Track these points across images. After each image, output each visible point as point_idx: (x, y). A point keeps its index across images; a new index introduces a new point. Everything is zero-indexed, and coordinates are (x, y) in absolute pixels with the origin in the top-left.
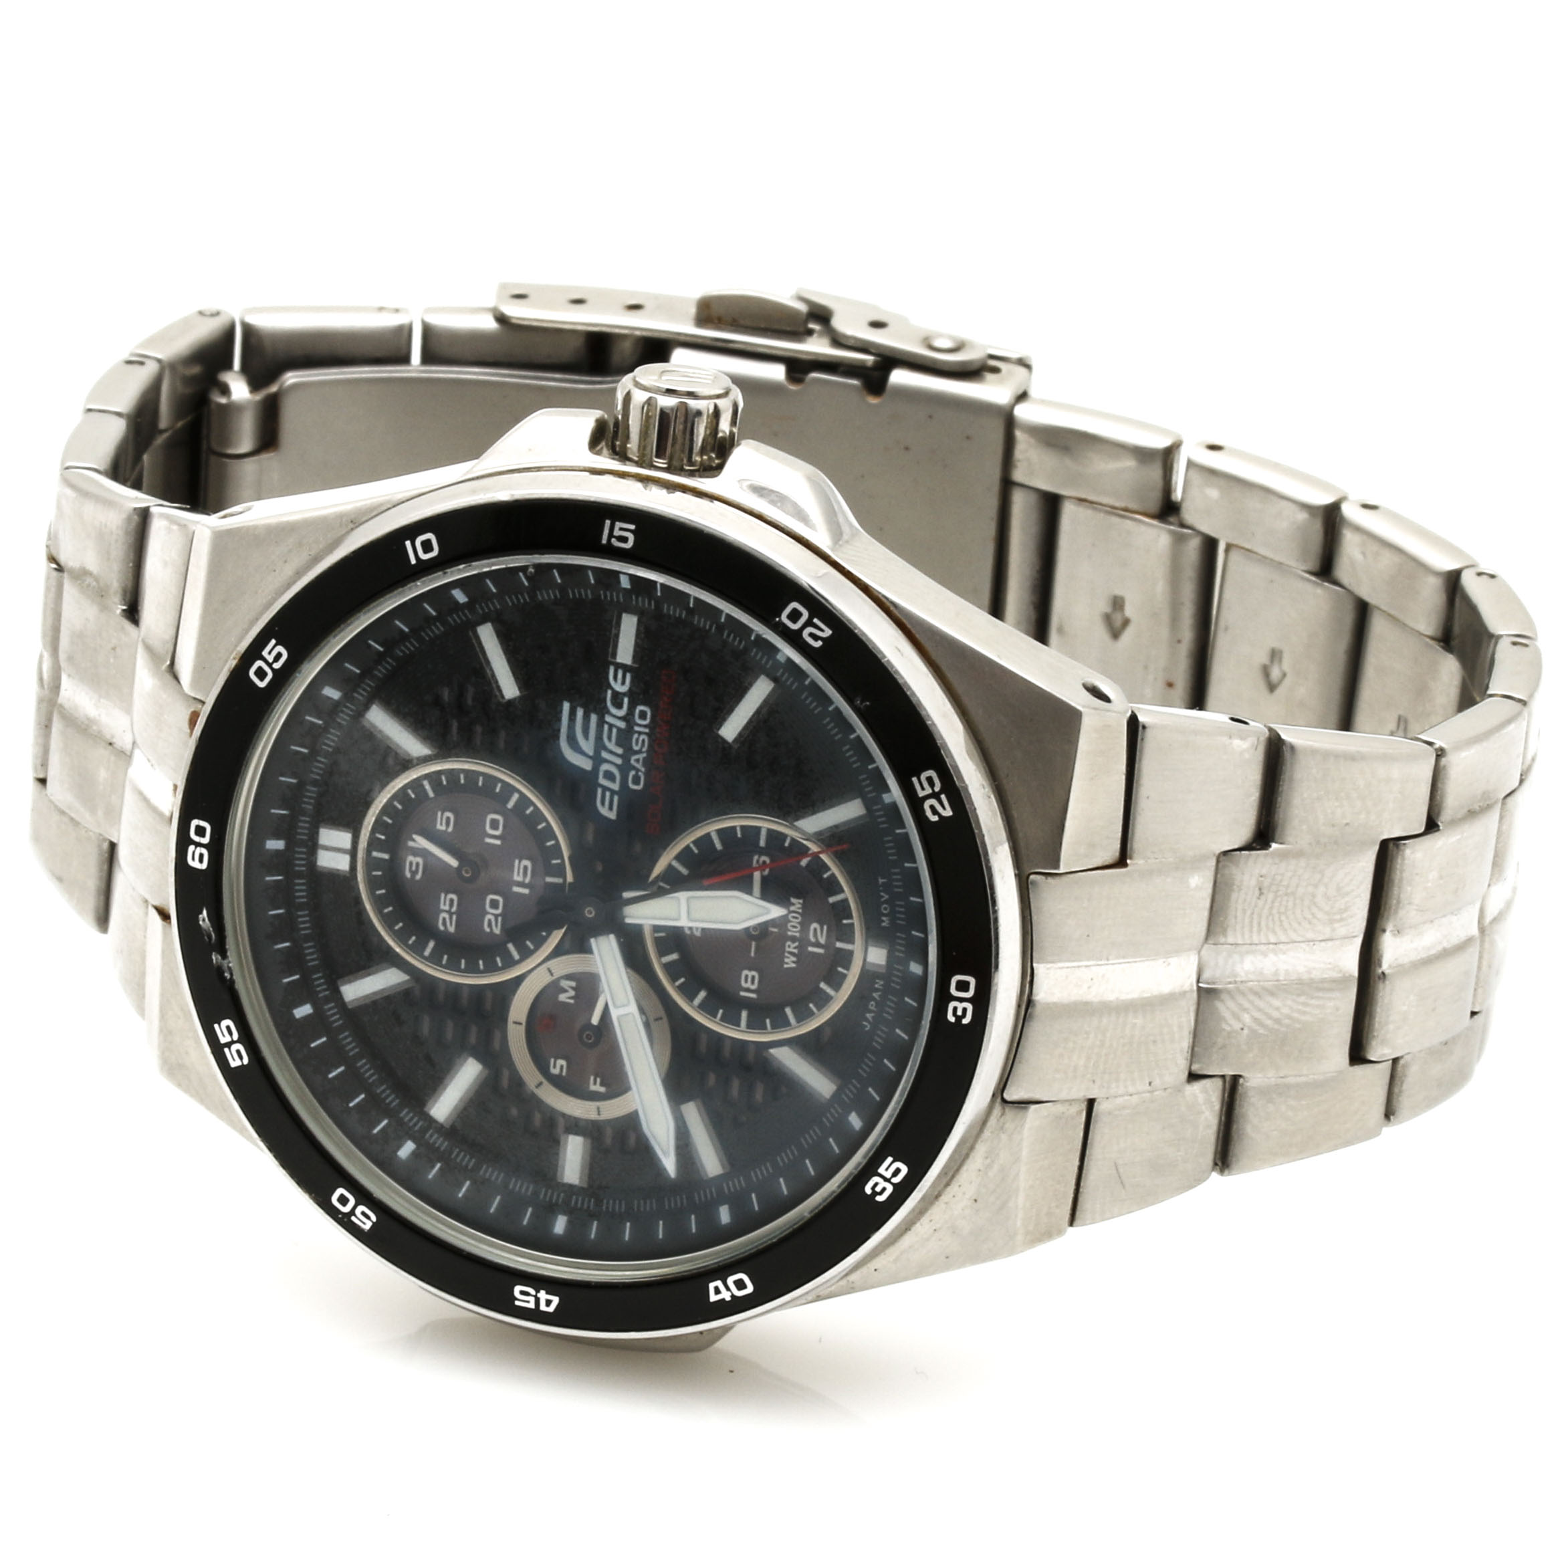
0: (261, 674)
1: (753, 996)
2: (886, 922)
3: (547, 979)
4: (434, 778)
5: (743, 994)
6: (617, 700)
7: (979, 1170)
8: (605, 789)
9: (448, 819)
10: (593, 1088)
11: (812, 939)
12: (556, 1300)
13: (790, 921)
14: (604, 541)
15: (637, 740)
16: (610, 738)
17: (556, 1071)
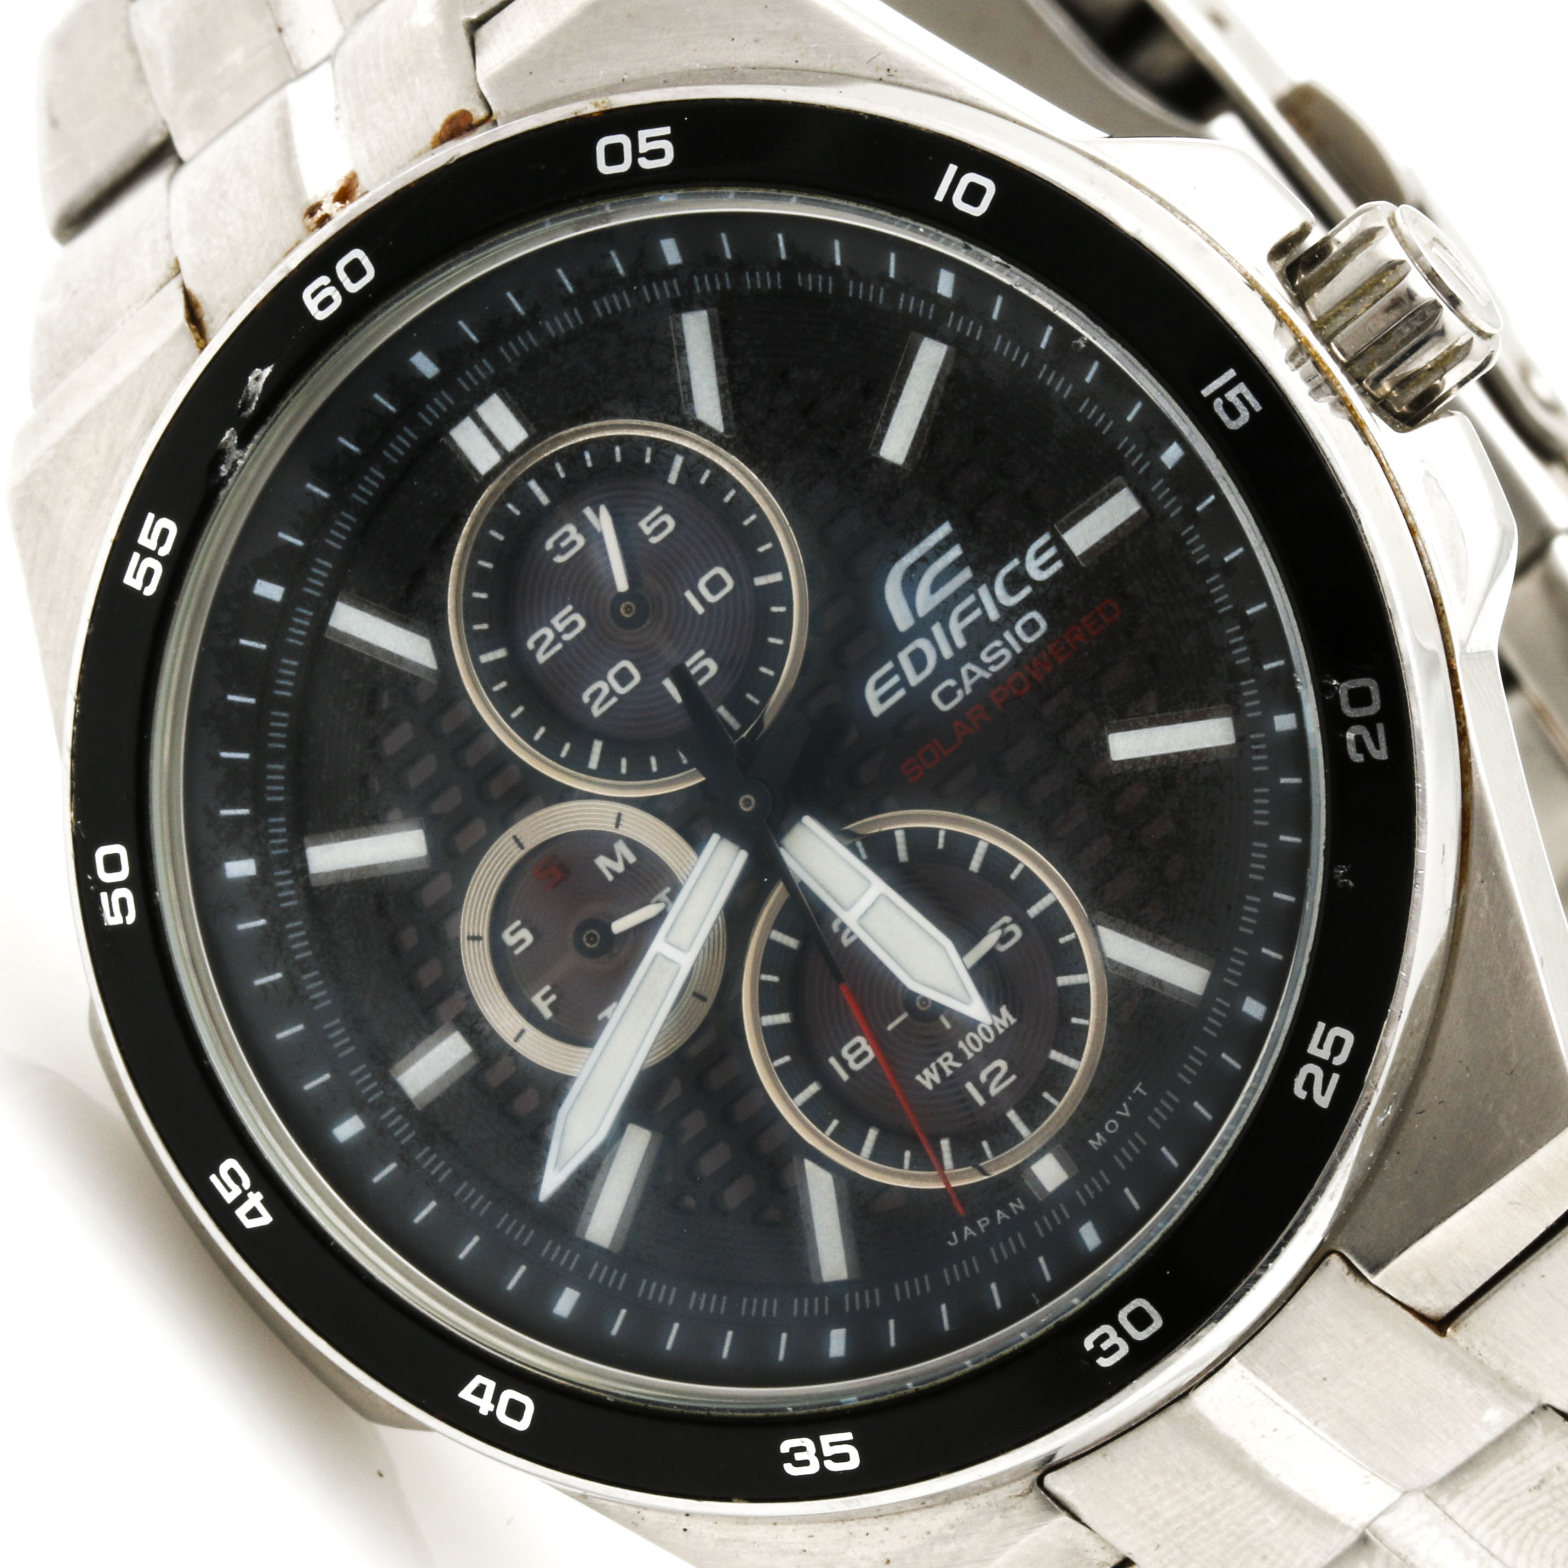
0: (614, 154)
1: (845, 1076)
2: (1097, 1142)
3: (607, 826)
4: (695, 463)
5: (833, 1061)
6: (1017, 581)
7: (929, 1533)
8: (898, 669)
9: (663, 526)
10: (537, 999)
11: (983, 1077)
12: (266, 1219)
13: (975, 1031)
14: (1206, 392)
15: (995, 650)
16: (963, 615)
17: (509, 939)
